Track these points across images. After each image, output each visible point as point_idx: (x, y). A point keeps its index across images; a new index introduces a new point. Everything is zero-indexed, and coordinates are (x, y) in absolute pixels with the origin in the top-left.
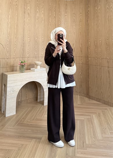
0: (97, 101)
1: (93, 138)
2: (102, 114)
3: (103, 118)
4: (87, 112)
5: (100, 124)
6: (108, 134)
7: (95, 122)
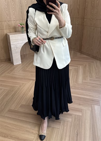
0: (87, 55)
1: (75, 82)
2: (88, 66)
3: (87, 68)
4: (76, 64)
5: (84, 72)
6: (88, 80)
7: (80, 71)
